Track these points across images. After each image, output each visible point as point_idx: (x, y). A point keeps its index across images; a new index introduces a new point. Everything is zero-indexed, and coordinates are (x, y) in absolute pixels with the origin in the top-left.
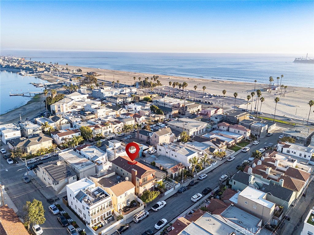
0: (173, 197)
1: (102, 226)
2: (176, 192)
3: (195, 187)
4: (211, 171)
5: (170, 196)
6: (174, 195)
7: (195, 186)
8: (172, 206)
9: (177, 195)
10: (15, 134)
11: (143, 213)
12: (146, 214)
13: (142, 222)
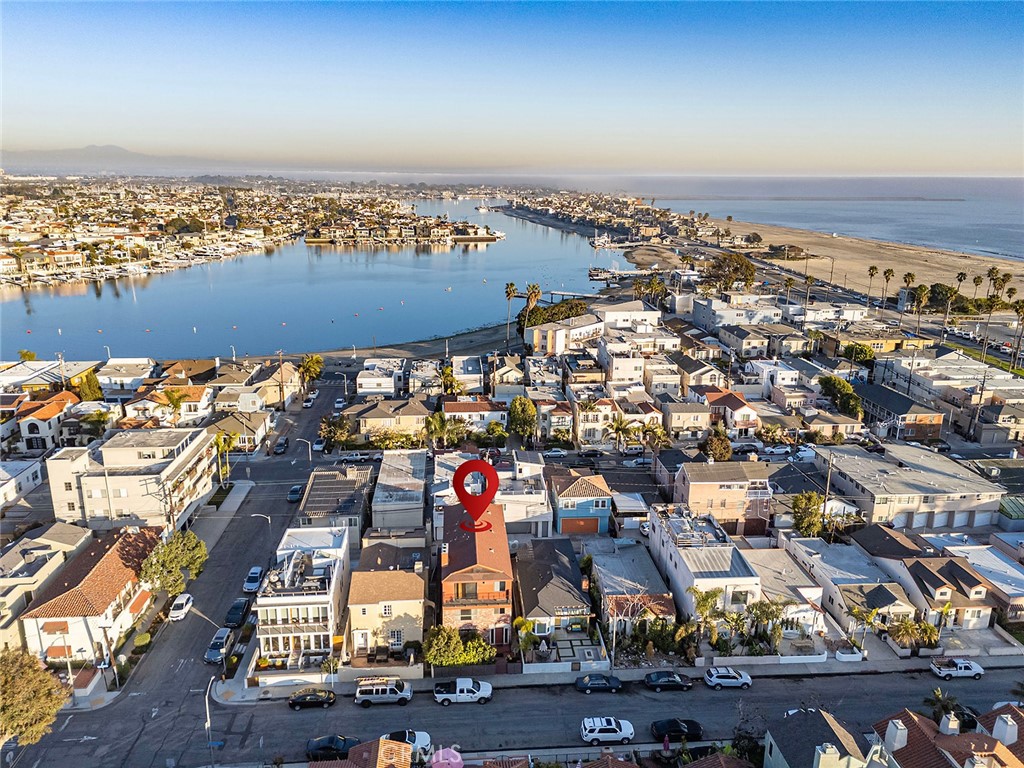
0: (546, 689)
1: (283, 666)
2: (568, 682)
3: (655, 700)
4: (797, 678)
5: (537, 683)
6: (553, 685)
7: (659, 695)
8: (504, 712)
9: (562, 690)
10: (379, 385)
11: (386, 684)
12: (396, 693)
13: (372, 711)
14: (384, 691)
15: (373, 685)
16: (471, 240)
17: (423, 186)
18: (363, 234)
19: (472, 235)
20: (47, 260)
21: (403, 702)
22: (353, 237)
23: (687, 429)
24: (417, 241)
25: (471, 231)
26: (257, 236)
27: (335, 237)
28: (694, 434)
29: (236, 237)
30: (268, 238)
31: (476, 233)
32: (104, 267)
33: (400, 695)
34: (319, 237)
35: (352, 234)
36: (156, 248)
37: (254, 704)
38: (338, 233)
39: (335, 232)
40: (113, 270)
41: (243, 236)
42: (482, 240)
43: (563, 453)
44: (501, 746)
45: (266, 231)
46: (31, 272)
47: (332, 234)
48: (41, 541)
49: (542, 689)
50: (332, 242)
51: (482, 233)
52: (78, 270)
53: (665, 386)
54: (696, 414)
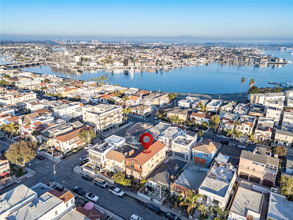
1: (91, 167)
5: (138, 199)
6: (142, 202)
8: (122, 202)
9: (142, 204)
10: (184, 104)
11: (100, 181)
12: (101, 184)
13: (96, 187)
14: (99, 182)
15: (98, 180)
16: (276, 63)
17: (276, 45)
18: (236, 60)
19: (277, 62)
20: (147, 64)
21: (103, 187)
22: (233, 61)
23: (281, 141)
24: (254, 63)
25: (277, 60)
26: (204, 60)
27: (227, 61)
28: (285, 144)
29: (198, 60)
30: (207, 60)
31: (278, 61)
32: (159, 66)
33: (102, 185)
34: (222, 61)
35: (232, 60)
36: (174, 62)
37: (78, 173)
38: (228, 60)
39: (227, 59)
40: (161, 67)
41: (199, 60)
42: (281, 64)
43: (223, 137)
44: (111, 210)
45: (207, 58)
46: (143, 66)
47: (226, 60)
48: (72, 124)
49: (138, 201)
50: (226, 62)
51: (281, 61)
52: (153, 67)
53: (288, 123)
54: (287, 136)
